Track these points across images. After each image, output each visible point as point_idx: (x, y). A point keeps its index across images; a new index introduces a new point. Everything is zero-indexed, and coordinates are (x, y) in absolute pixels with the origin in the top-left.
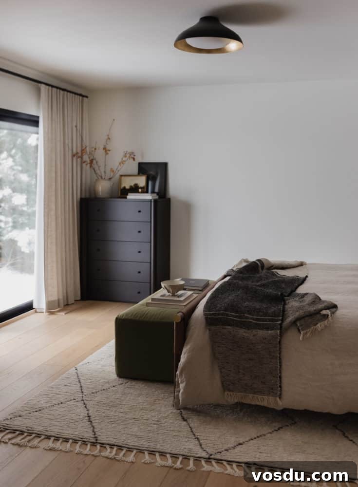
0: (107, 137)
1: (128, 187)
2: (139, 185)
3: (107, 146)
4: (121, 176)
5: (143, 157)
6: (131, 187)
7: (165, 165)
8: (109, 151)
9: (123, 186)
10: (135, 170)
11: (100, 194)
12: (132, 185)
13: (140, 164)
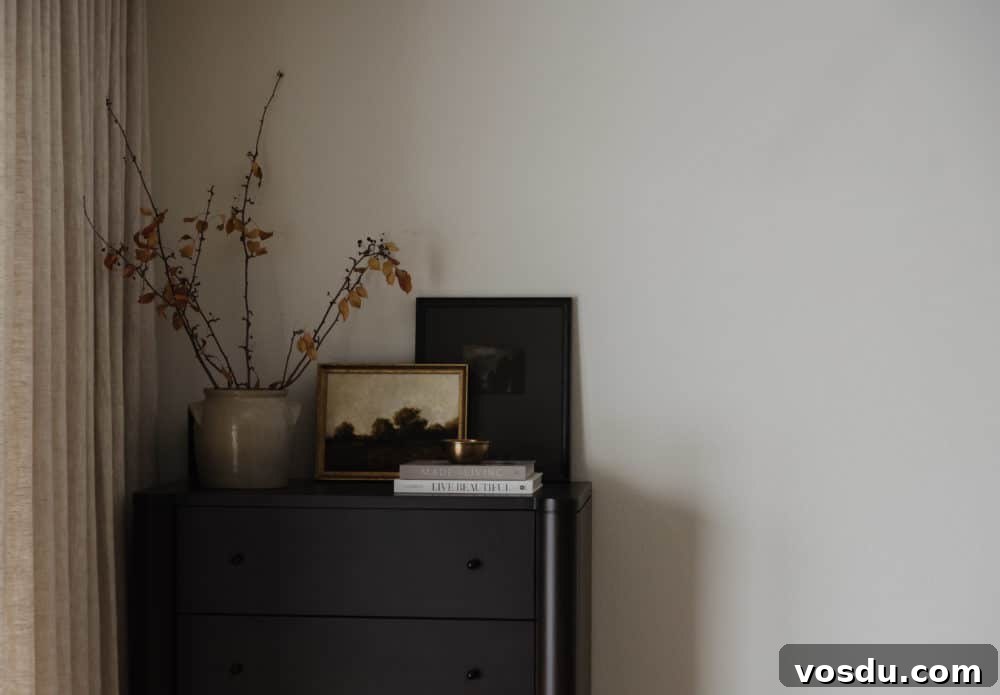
0: (247, 166)
1: (363, 428)
2: (422, 416)
3: (250, 211)
4: (326, 368)
5: (437, 270)
6: (382, 425)
7: (558, 314)
8: (265, 236)
9: (335, 422)
10: (402, 339)
11: (235, 470)
12: (390, 415)
13: (425, 306)
